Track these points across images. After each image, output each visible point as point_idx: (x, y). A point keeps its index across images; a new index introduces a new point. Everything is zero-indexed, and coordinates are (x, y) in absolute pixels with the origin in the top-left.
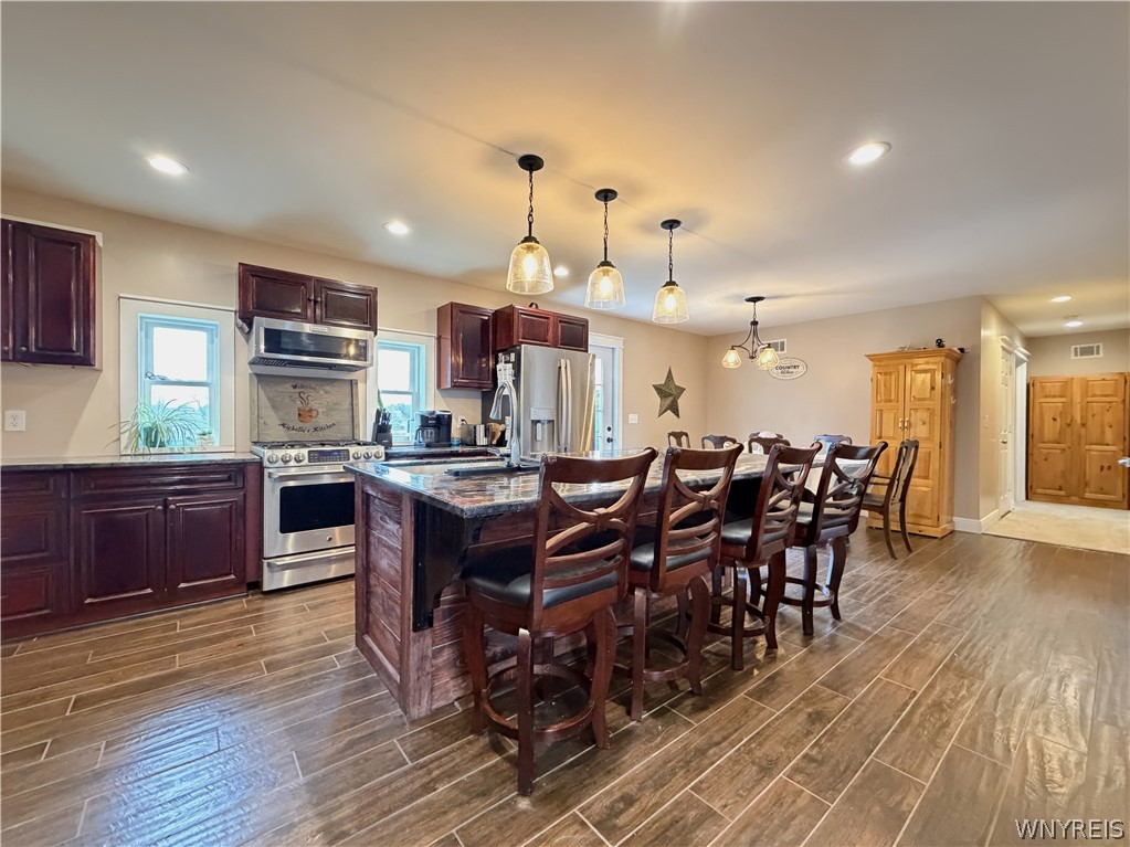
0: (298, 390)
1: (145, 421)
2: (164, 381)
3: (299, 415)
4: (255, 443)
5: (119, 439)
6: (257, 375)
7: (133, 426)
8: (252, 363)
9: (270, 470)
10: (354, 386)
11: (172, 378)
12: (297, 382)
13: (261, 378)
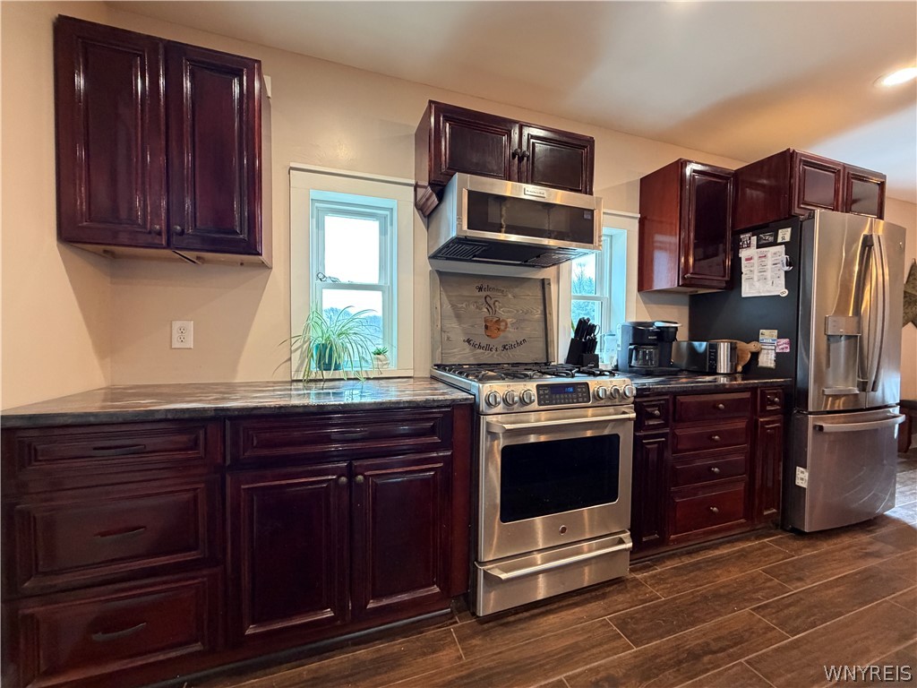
0: (483, 294)
1: (317, 337)
2: (336, 285)
3: (486, 327)
4: (439, 367)
5: (290, 359)
6: (440, 273)
7: (305, 342)
8: (433, 257)
9: (489, 418)
10: (546, 286)
11: (344, 280)
12: (482, 282)
13: (443, 277)
